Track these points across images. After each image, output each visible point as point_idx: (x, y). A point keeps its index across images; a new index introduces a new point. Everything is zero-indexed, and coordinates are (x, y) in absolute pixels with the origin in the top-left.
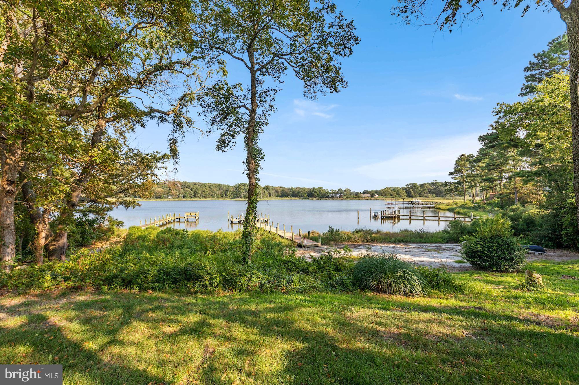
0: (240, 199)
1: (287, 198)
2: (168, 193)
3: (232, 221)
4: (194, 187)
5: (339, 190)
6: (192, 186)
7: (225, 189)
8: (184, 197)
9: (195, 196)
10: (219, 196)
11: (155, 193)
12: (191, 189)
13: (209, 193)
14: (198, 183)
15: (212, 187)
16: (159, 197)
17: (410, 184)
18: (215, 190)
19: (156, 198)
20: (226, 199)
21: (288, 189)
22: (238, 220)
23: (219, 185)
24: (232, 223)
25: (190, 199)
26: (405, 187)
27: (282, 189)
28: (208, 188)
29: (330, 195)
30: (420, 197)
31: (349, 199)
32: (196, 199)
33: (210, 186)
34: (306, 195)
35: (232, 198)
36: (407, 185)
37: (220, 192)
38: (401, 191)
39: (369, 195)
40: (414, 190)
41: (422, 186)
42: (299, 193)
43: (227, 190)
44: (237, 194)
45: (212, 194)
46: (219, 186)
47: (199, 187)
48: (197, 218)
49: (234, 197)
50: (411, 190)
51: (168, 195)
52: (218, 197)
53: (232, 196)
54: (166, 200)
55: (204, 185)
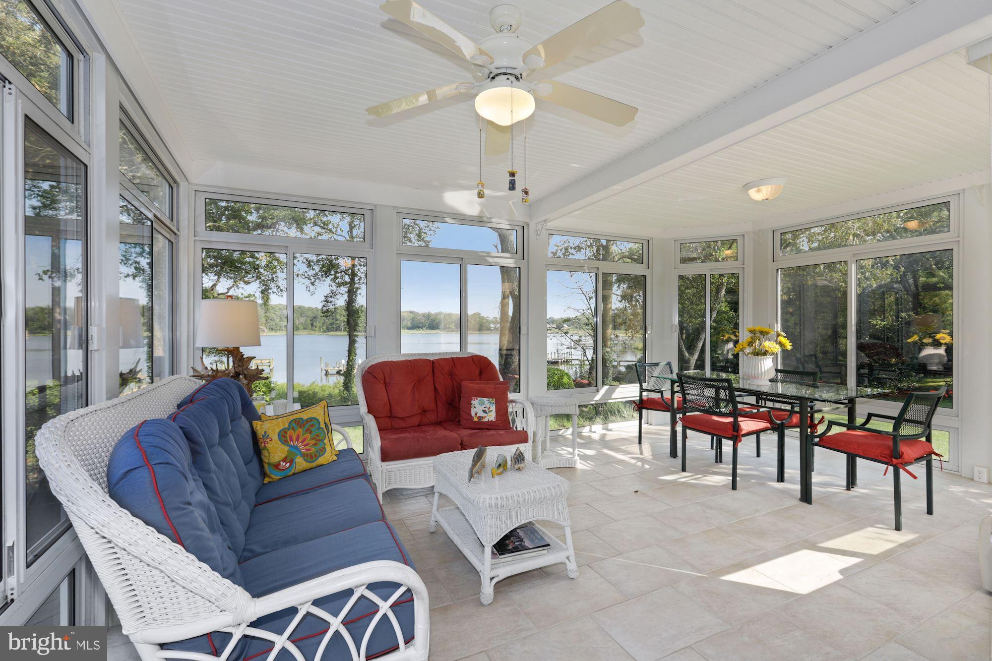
0: (338, 333)
1: (421, 331)
3: (327, 371)
7: (310, 315)
10: (301, 327)
20: (313, 332)
21: (424, 315)
22: (337, 369)
24: (327, 374)
27: (412, 315)
29: (492, 326)
35: (325, 331)
37: (302, 320)
39: (554, 326)
42: (441, 321)
43: (315, 317)
44: (332, 324)
46: (301, 310)
48: (271, 368)
49: (328, 330)
52: (298, 329)
53: (325, 328)
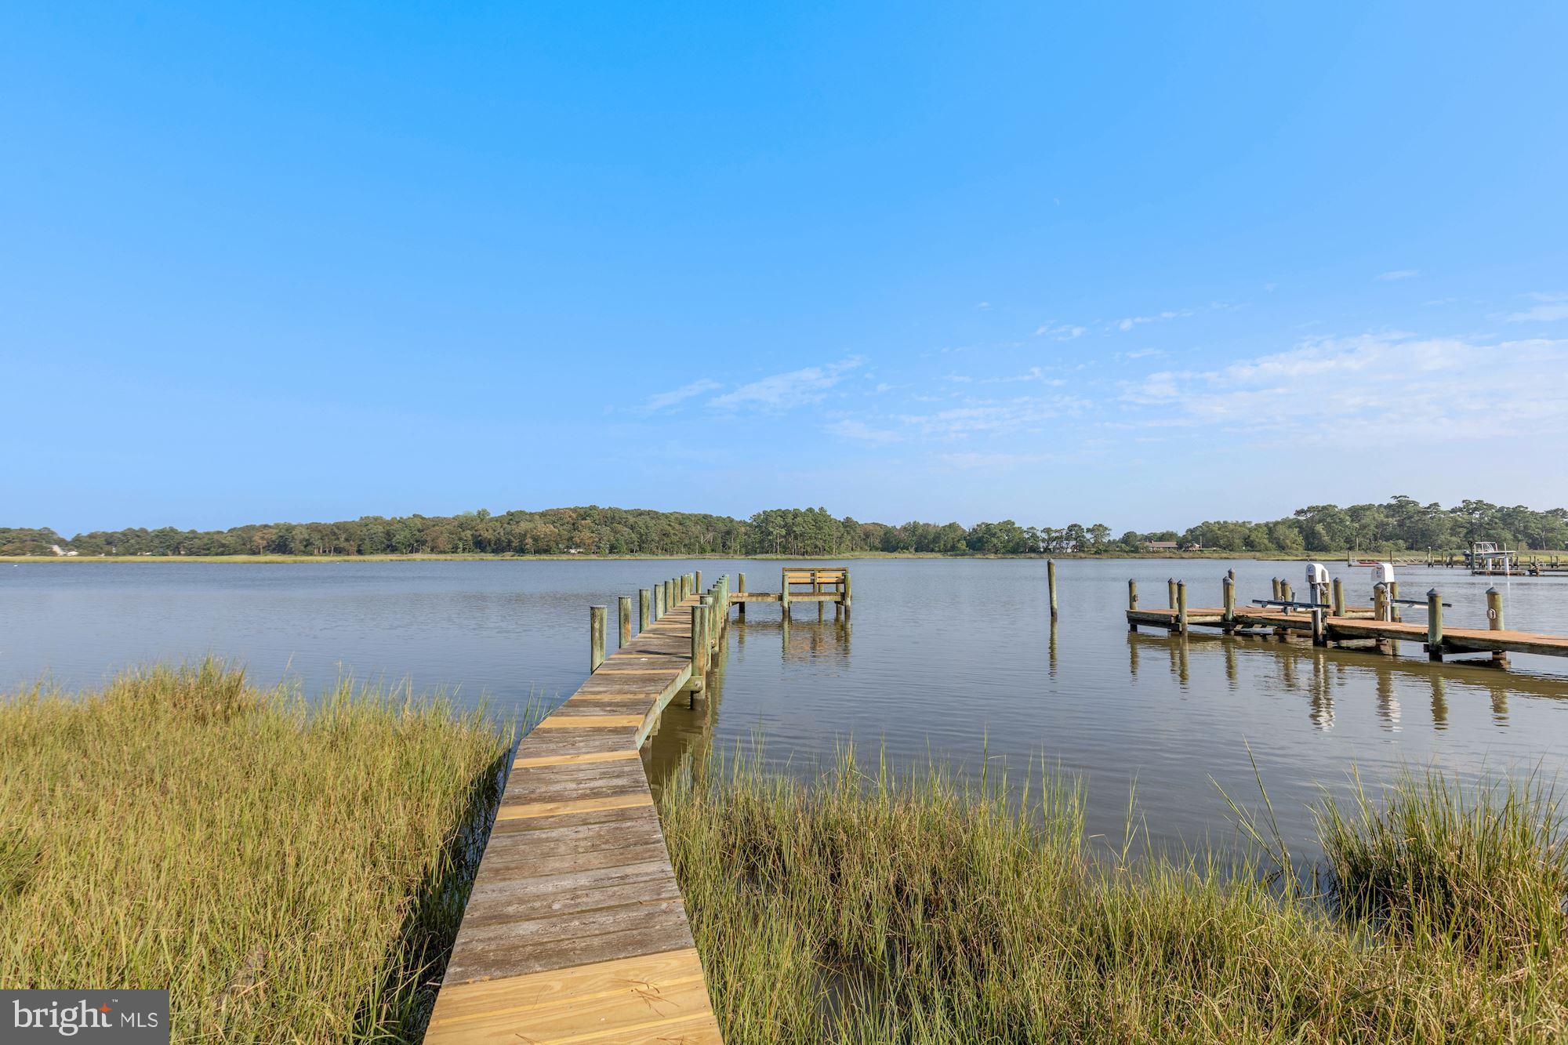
0: (773, 556)
2: (571, 538)
4: (641, 521)
5: (1071, 528)
6: (632, 520)
7: (724, 529)
8: (612, 549)
9: (641, 549)
10: (708, 547)
11: (536, 539)
12: (632, 528)
13: (681, 541)
14: (649, 513)
15: (688, 523)
16: (547, 551)
17: (1310, 509)
18: (696, 530)
19: (537, 552)
20: (725, 556)
21: (905, 529)
23: (705, 517)
25: (628, 557)
26: (1292, 516)
28: (677, 526)
29: (1042, 545)
30: (1350, 549)
31: (1105, 555)
32: (643, 556)
33: (682, 520)
34: (963, 545)
36: (1299, 513)
37: (710, 536)
38: (1281, 531)
39: (1173, 544)
40: (1328, 527)
41: (1355, 512)
42: (937, 538)
43: (728, 533)
44: (761, 542)
45: (687, 541)
46: (707, 521)
47: (651, 523)
49: (755, 551)
50: (1319, 528)
51: (571, 543)
52: (703, 551)
53: (748, 548)
54: (565, 557)
55: (666, 516)
